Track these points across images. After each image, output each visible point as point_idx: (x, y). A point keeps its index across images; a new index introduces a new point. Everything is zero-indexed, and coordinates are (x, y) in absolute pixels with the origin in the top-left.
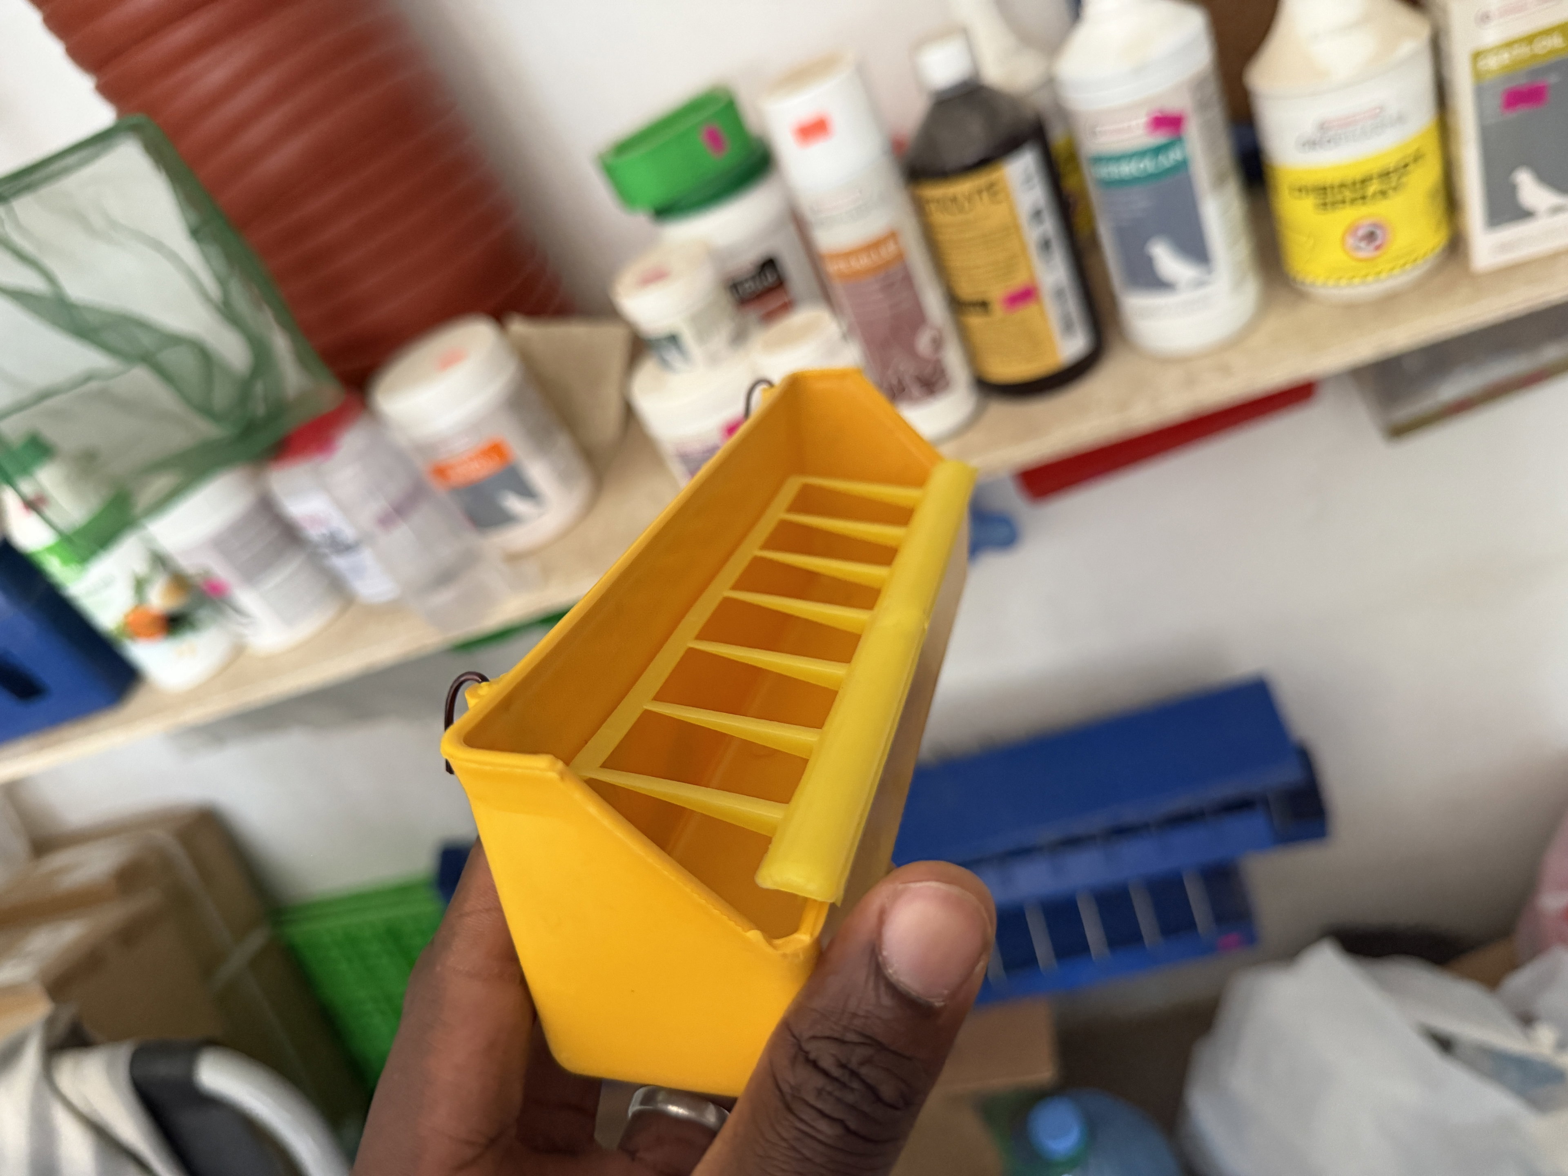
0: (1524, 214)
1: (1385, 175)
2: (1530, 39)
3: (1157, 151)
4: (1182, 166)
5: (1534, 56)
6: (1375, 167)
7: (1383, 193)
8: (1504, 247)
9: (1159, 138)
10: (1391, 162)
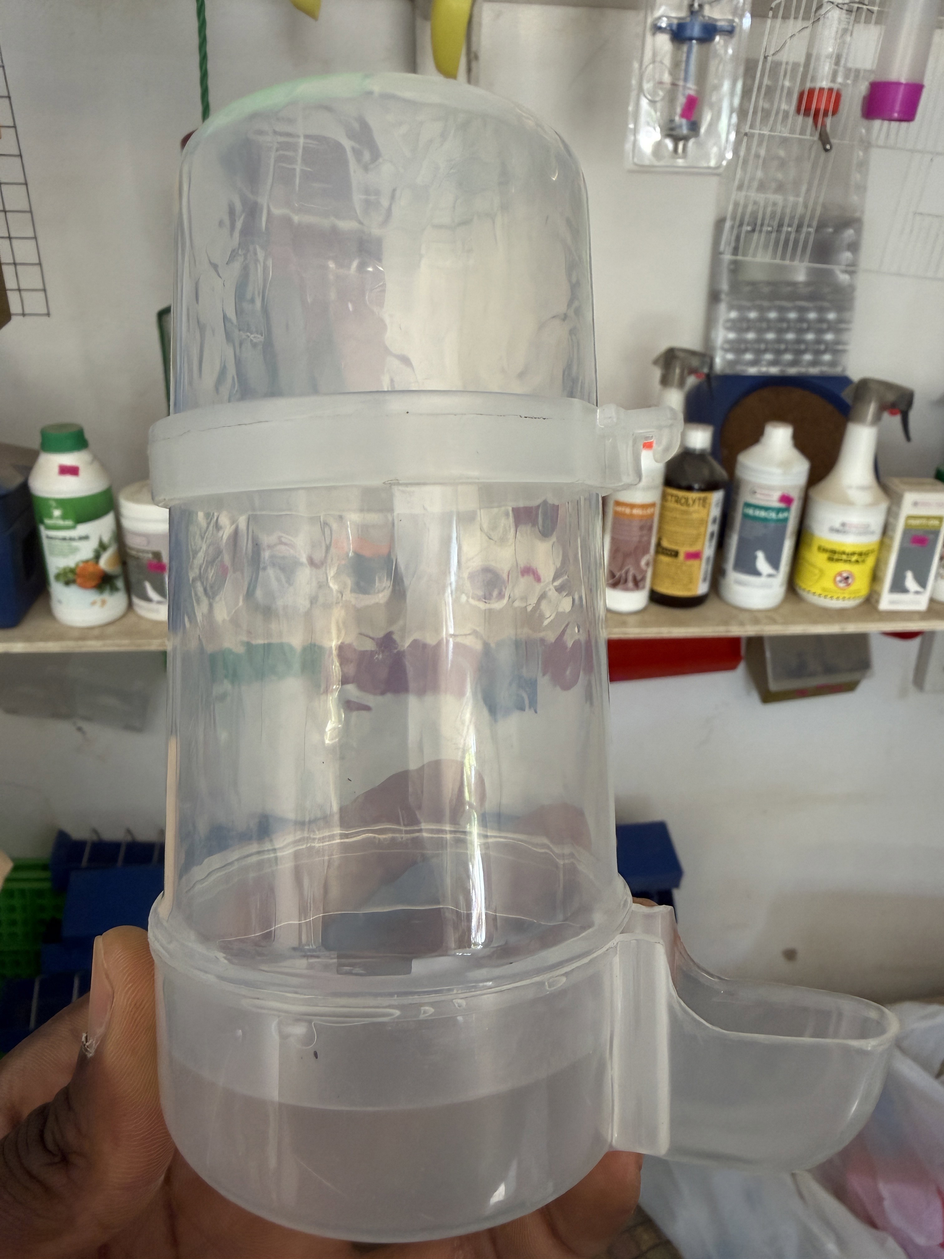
0: (904, 590)
1: (860, 554)
2: (928, 518)
3: (778, 511)
4: (786, 520)
5: (927, 526)
6: (858, 550)
7: (857, 562)
8: (892, 602)
9: (782, 505)
10: (864, 549)
